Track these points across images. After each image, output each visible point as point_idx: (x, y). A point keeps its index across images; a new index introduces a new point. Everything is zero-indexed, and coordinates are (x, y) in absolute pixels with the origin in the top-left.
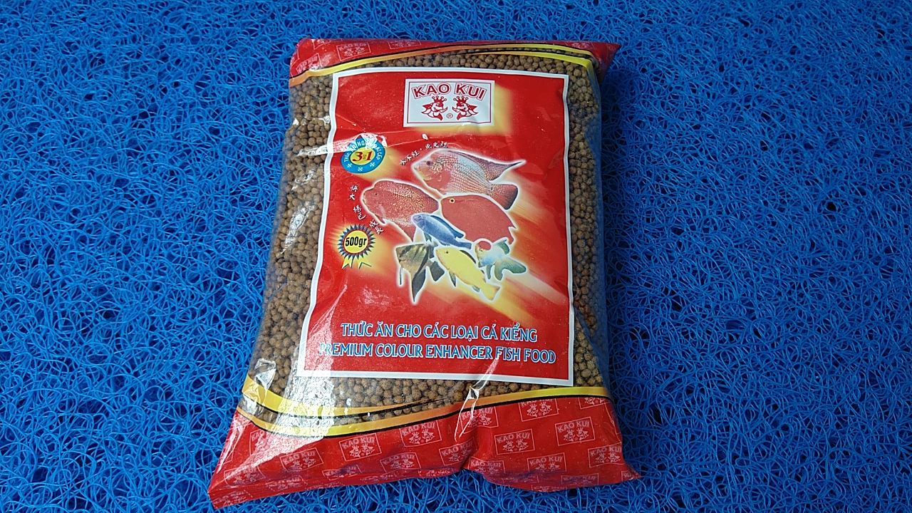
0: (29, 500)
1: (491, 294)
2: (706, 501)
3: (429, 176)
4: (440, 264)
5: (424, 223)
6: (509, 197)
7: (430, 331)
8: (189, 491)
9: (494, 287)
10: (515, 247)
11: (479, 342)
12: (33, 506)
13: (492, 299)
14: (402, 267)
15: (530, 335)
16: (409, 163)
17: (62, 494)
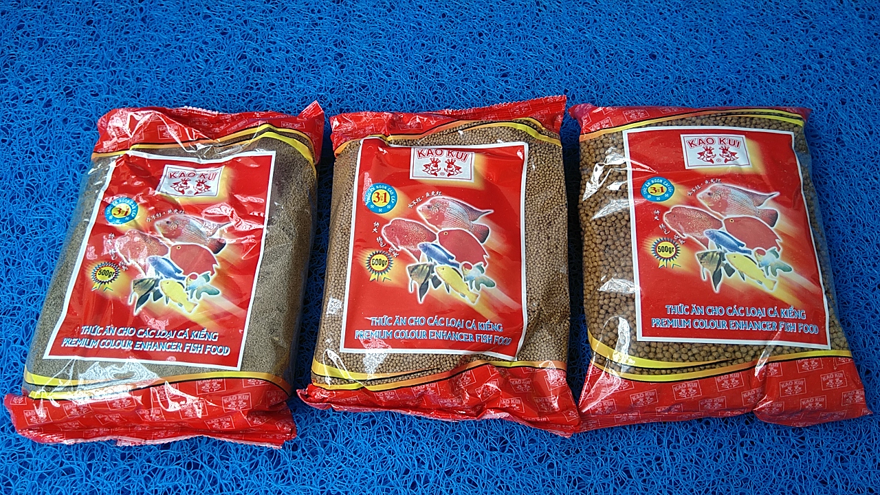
0: (158, 463)
1: (771, 286)
2: (648, 474)
3: (711, 203)
4: (730, 265)
5: (714, 237)
6: (773, 219)
7: (730, 311)
8: (275, 458)
9: (772, 281)
10: (783, 254)
11: (767, 318)
12: (162, 467)
13: (772, 289)
14: (703, 267)
15: (801, 315)
16: (694, 194)
17: (182, 459)
